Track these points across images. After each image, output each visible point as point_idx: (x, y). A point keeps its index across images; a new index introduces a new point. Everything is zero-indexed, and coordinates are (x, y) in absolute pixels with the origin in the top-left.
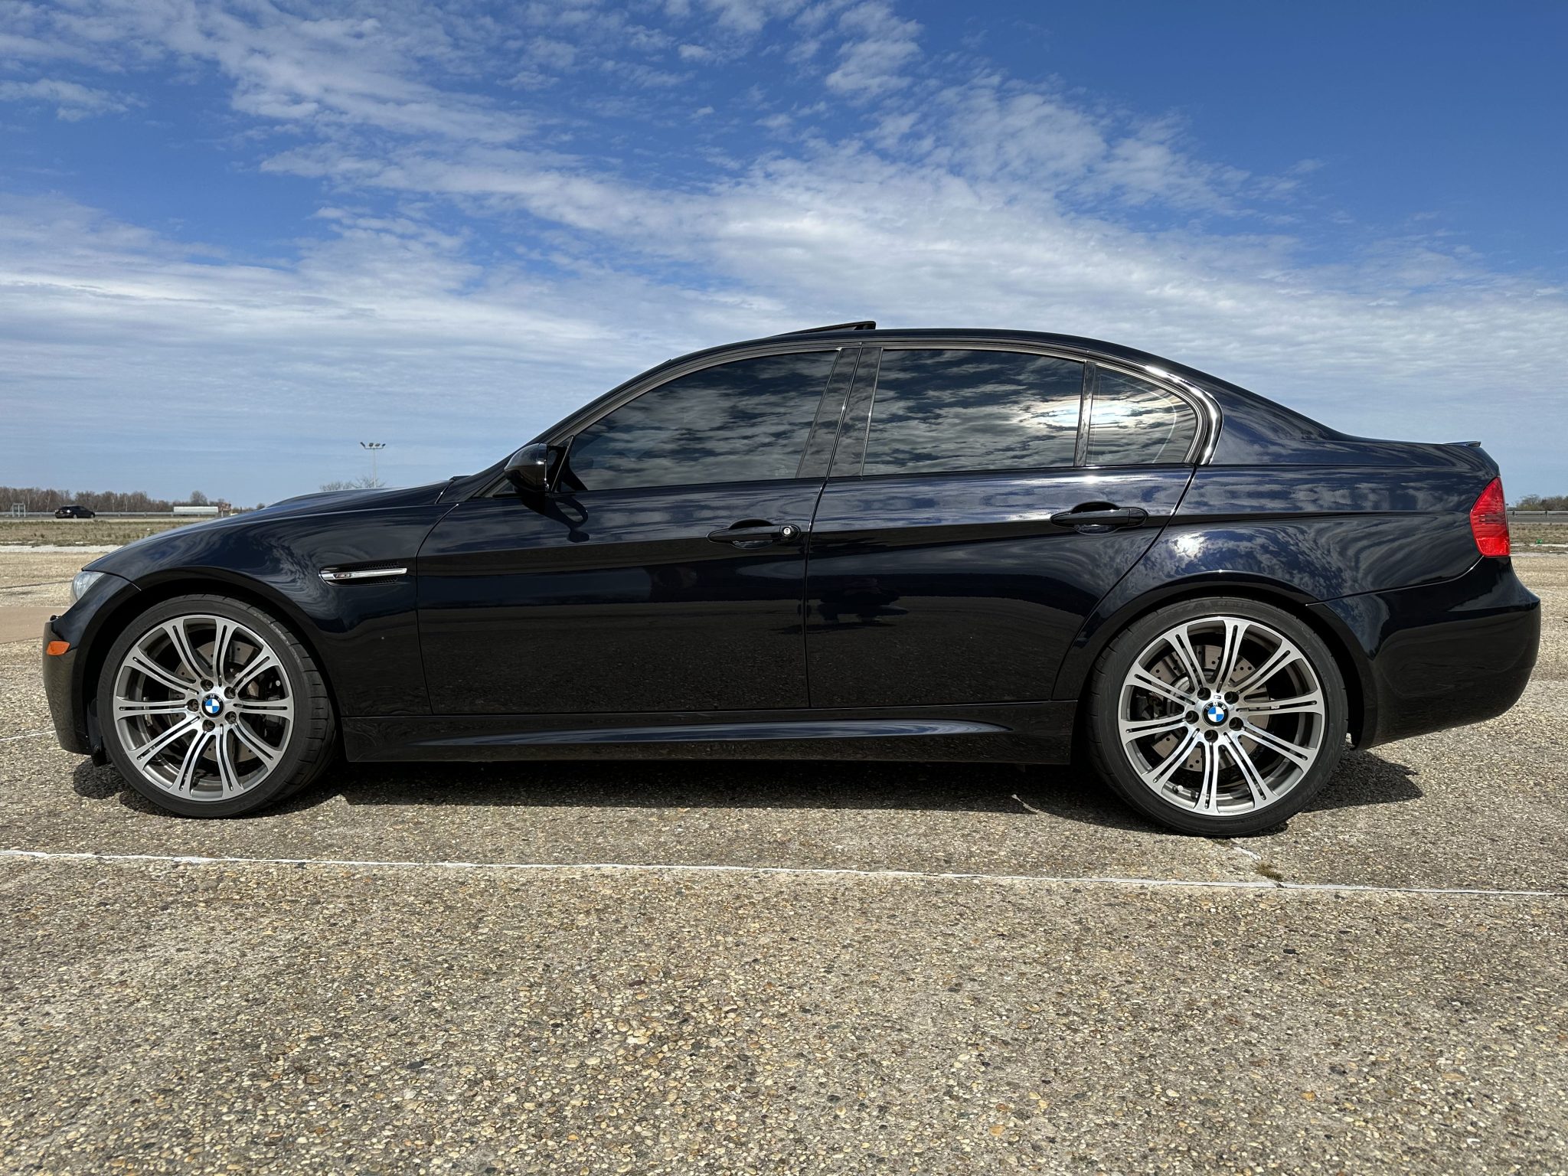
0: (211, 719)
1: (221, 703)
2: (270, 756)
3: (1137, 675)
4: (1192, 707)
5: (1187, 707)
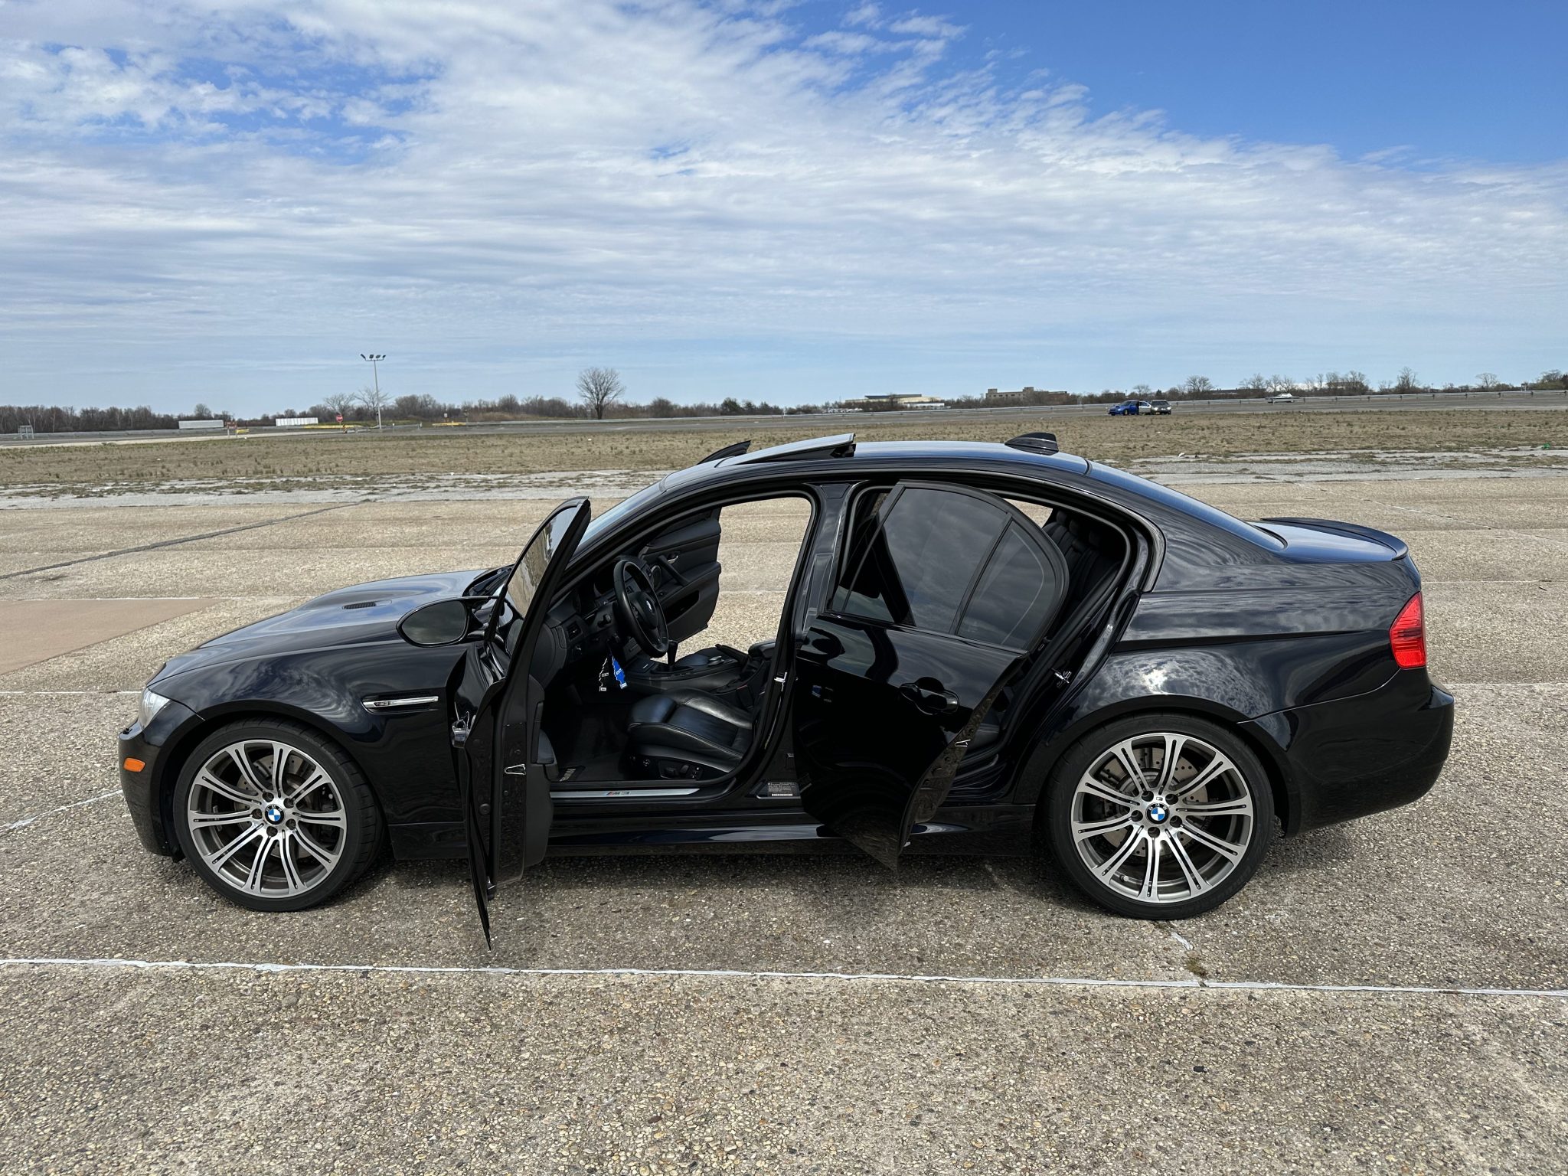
0: (274, 826)
1: (282, 813)
2: (327, 860)
3: (1087, 784)
4: (1137, 808)
5: (1134, 808)
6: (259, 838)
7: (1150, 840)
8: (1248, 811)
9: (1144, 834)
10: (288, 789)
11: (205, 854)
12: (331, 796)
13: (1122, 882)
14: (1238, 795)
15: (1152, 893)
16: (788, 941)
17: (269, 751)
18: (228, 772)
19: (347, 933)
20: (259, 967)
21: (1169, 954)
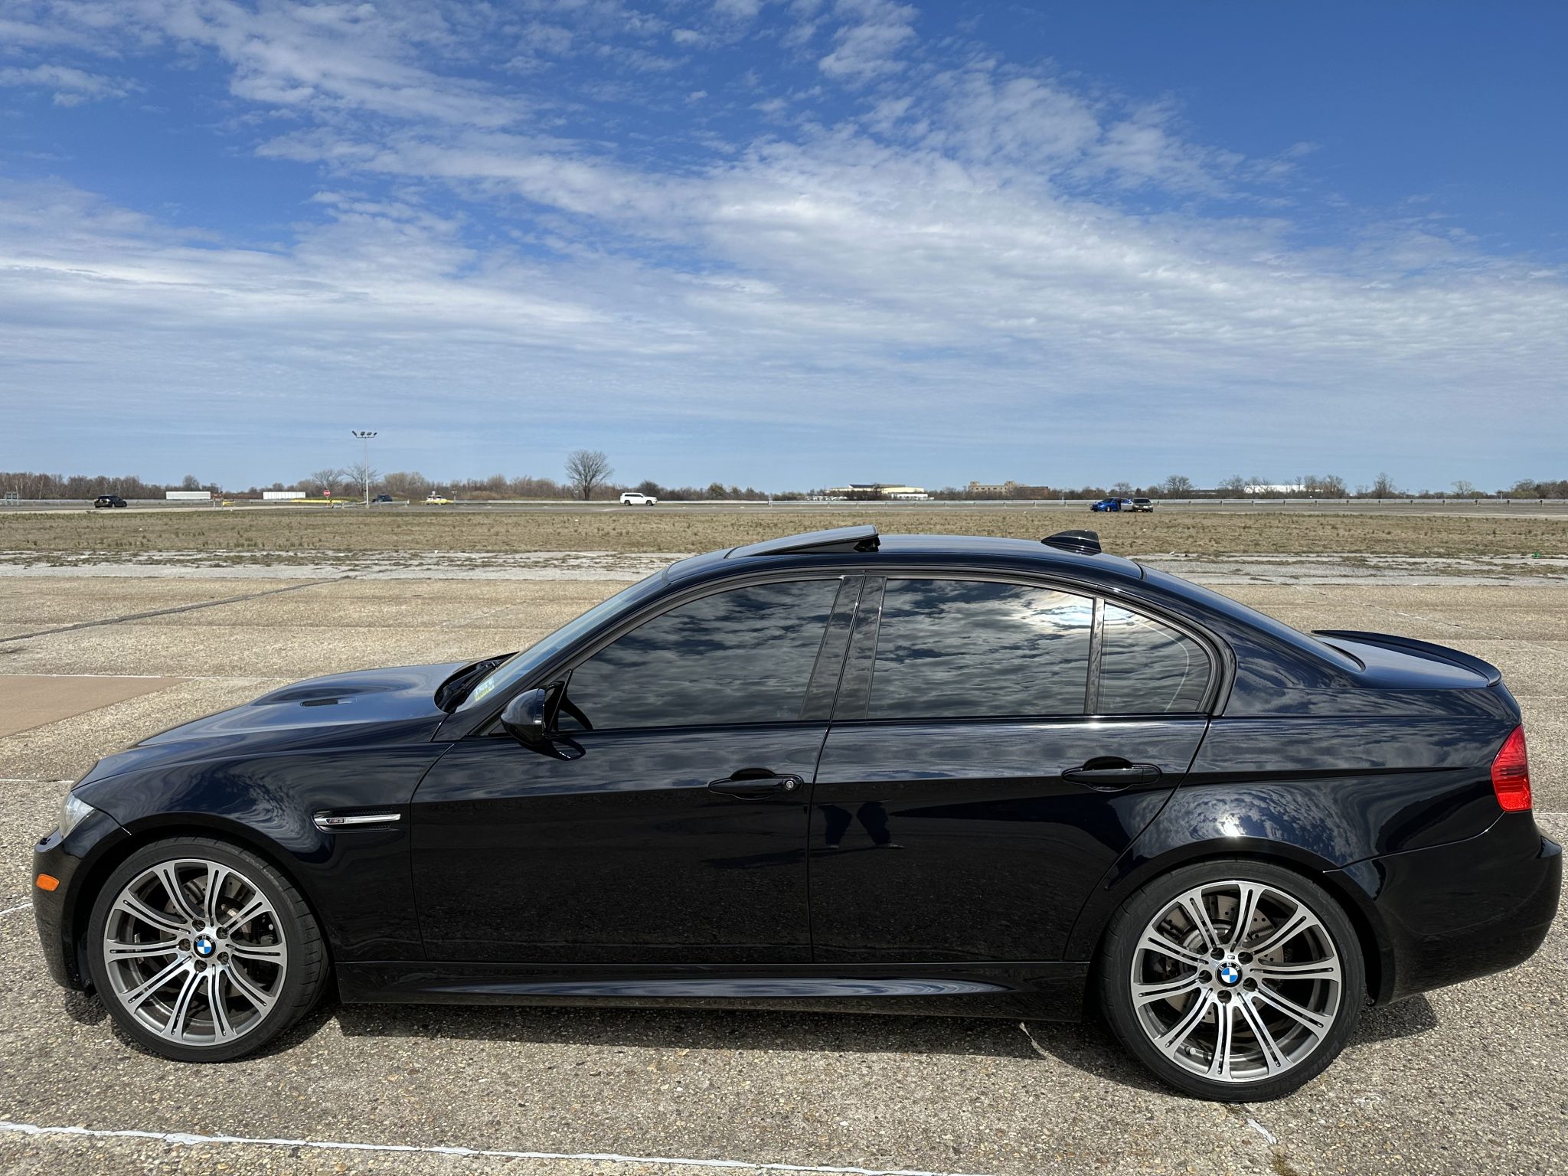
0: (203, 959)
1: (214, 945)
2: (262, 1002)
3: (1150, 939)
4: (1205, 967)
5: (1201, 967)
6: (186, 973)
7: (1220, 1006)
8: (1336, 976)
9: (1213, 998)
10: (221, 915)
11: (121, 991)
12: (271, 927)
13: (1188, 1055)
14: (1322, 955)
15: (1225, 1069)
16: (798, 1122)
17: (203, 871)
18: (155, 896)
19: (279, 1094)
20: (170, 1138)
21: (1249, 1149)
